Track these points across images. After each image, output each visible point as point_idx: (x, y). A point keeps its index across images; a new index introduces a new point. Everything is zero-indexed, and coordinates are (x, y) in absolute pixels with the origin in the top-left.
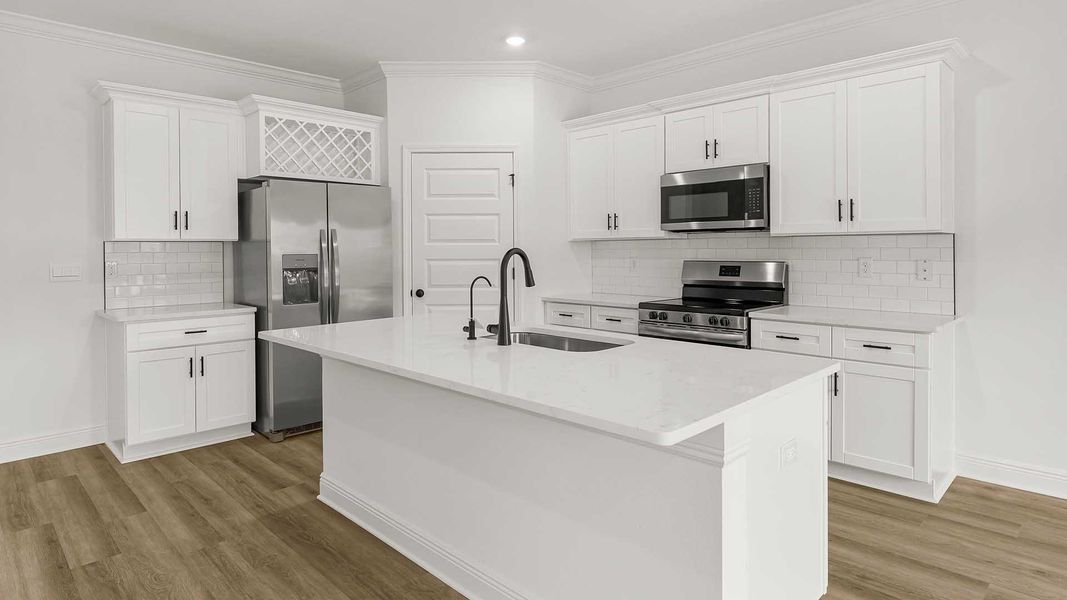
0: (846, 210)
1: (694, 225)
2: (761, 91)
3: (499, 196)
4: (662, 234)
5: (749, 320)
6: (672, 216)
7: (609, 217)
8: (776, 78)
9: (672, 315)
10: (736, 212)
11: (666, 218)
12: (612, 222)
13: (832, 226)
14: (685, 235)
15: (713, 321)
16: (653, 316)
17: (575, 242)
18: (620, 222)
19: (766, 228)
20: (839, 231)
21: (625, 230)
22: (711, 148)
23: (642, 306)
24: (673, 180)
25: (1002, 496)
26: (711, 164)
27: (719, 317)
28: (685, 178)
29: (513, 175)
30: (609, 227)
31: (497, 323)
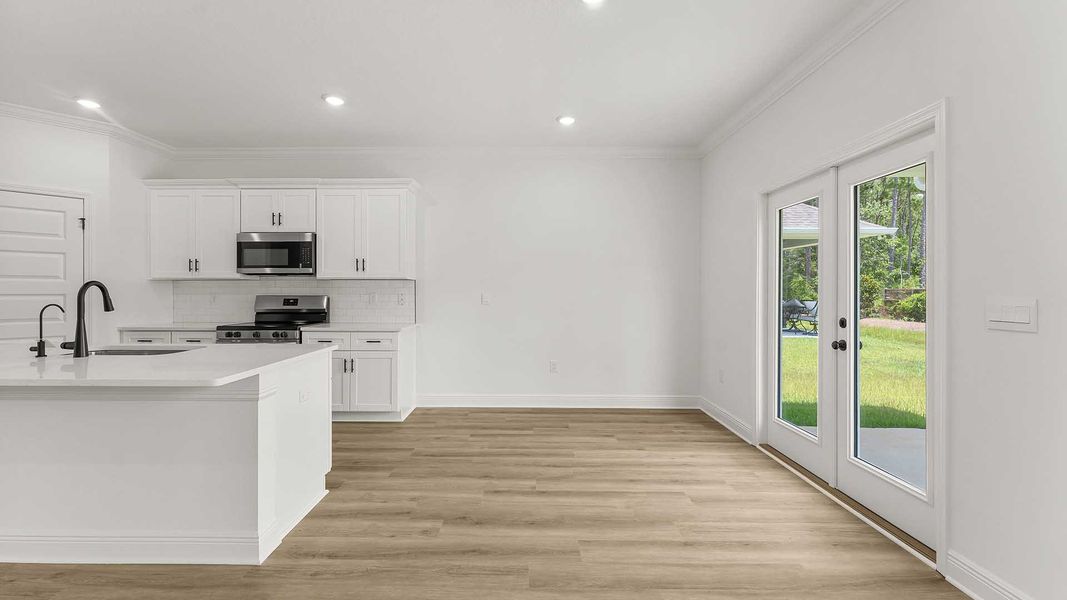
0: (360, 265)
1: (268, 270)
2: (312, 186)
3: (65, 237)
4: (238, 276)
5: (301, 332)
6: (246, 264)
7: (190, 261)
8: (320, 180)
9: (245, 334)
10: (293, 263)
11: (240, 264)
12: (193, 265)
13: (353, 274)
14: (258, 277)
15: (276, 335)
16: (229, 335)
17: (155, 281)
18: (200, 266)
19: (314, 274)
20: (356, 277)
21: (205, 272)
22: (277, 219)
23: (219, 328)
24: (251, 238)
25: (433, 412)
26: (276, 229)
27: (280, 332)
28: (260, 237)
29: (83, 220)
30: (190, 270)
31: (73, 340)
